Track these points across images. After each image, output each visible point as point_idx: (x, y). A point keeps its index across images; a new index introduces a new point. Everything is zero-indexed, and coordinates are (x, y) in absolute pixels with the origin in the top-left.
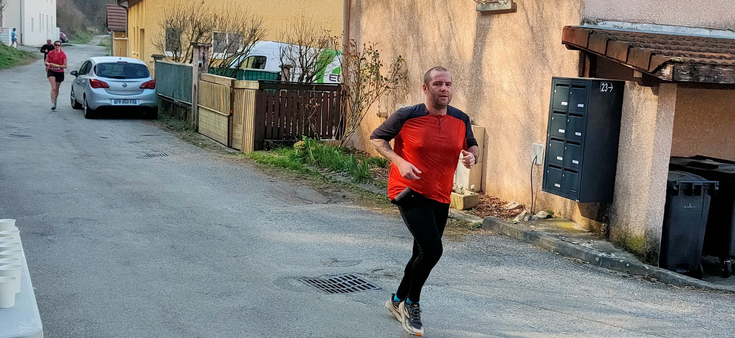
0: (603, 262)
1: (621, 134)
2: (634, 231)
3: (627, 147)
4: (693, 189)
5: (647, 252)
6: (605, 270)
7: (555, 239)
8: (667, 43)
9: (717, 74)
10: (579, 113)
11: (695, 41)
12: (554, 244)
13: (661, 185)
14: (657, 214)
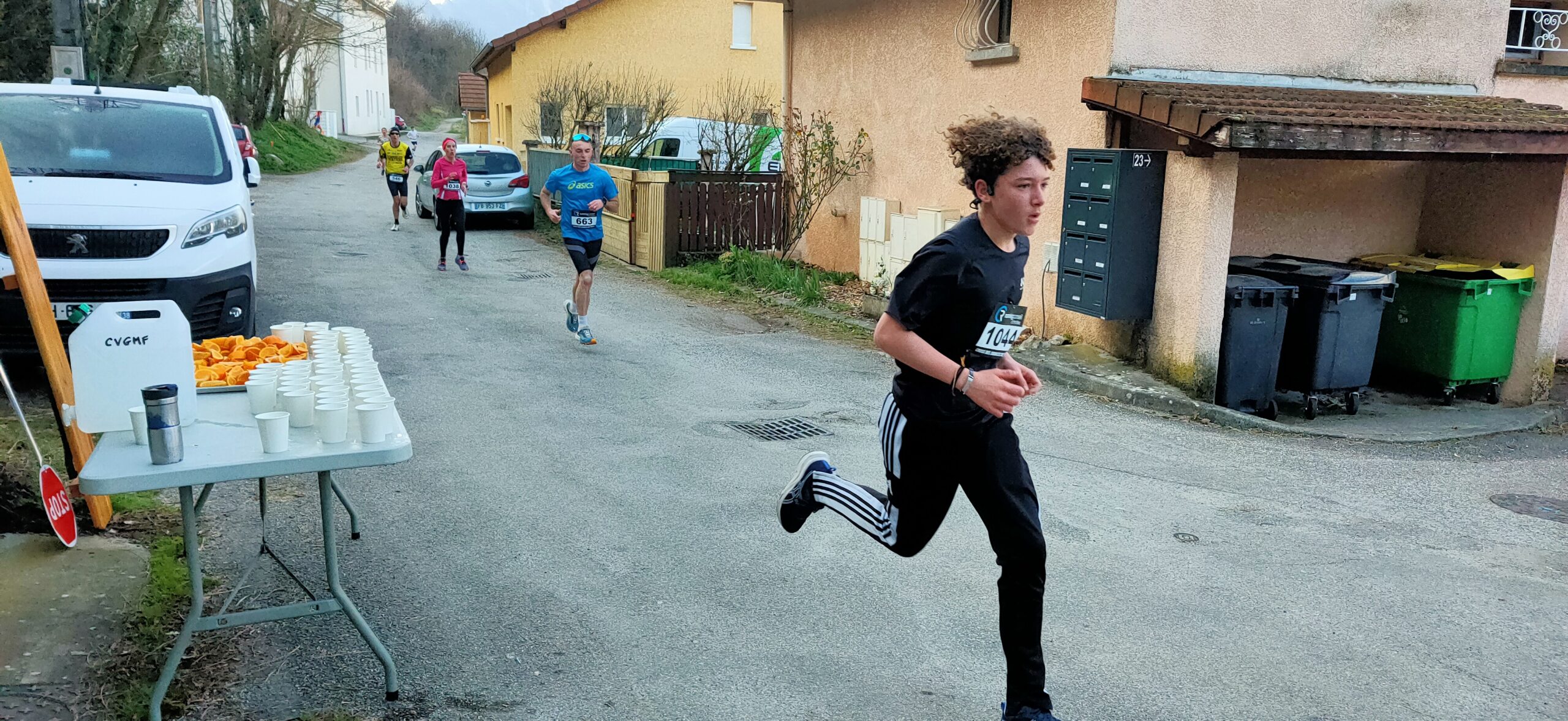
0: (1138, 398)
1: (1162, 225)
2: (1180, 357)
3: (1171, 242)
4: (1262, 296)
5: (1196, 385)
6: (1140, 409)
7: (1073, 371)
8: (1228, 97)
9: (1292, 136)
10: (1103, 197)
11: (1269, 93)
12: (1072, 377)
13: (1217, 293)
14: (1212, 333)
